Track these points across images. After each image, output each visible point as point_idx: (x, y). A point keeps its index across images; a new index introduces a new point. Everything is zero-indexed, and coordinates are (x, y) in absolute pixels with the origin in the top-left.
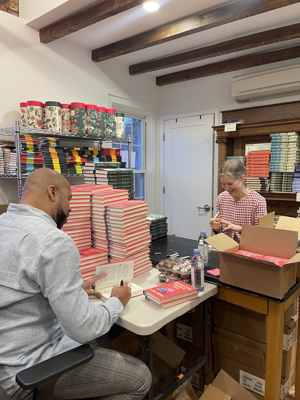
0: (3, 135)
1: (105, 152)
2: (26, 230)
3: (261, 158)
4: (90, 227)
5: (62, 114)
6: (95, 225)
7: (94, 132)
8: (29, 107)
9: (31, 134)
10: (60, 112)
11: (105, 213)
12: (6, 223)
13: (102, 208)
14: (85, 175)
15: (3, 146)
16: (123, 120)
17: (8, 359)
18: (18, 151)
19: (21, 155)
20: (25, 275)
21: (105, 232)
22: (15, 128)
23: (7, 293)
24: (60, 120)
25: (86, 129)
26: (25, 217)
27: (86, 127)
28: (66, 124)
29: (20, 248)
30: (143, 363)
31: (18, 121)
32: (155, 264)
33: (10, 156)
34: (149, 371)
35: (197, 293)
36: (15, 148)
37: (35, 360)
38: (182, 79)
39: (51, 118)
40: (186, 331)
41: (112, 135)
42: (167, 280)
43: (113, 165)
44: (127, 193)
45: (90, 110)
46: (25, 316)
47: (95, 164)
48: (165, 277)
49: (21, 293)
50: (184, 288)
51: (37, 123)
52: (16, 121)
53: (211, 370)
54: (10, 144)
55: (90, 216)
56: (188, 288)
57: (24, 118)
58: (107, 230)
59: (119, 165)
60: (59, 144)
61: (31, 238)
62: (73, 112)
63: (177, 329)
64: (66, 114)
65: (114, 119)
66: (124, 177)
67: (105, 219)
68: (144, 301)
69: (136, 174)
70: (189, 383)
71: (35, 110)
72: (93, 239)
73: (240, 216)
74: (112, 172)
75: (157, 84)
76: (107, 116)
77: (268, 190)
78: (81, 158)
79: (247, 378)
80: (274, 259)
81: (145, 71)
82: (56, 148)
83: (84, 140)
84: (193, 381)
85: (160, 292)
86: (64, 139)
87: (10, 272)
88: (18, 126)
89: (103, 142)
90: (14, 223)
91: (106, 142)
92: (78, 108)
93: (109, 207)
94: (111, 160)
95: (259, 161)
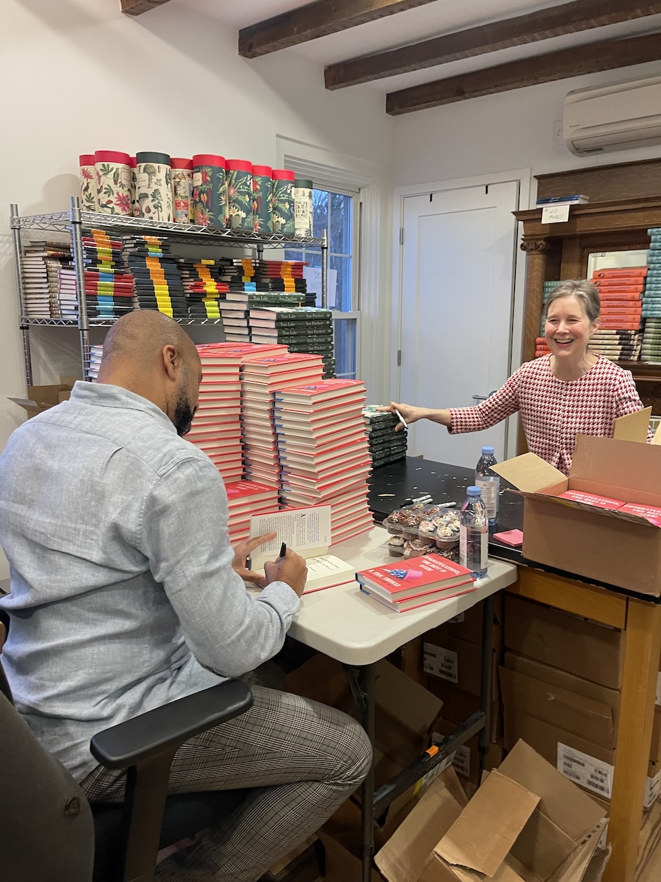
0: (44, 229)
1: (270, 270)
2: (117, 439)
3: (625, 284)
4: (240, 435)
5: (172, 181)
6: (249, 432)
7: (246, 224)
8: (99, 165)
9: (105, 228)
10: (168, 178)
11: (271, 407)
12: (70, 423)
13: (265, 394)
14: (226, 322)
15: (45, 254)
16: (310, 196)
17: (74, 705)
18: (78, 267)
19: (86, 276)
20: (117, 533)
21: (272, 447)
22: (71, 213)
23: (77, 570)
24: (170, 195)
25: (228, 217)
26: (113, 411)
27: (228, 212)
28: (182, 204)
29: (105, 476)
30: (355, 721)
31: (78, 198)
32: (379, 518)
33: (62, 276)
34: (367, 738)
35: (472, 582)
36: (72, 259)
37: (130, 708)
38: (445, 98)
39: (150, 192)
40: (445, 659)
41: (285, 230)
42: (407, 552)
43: (289, 300)
44: (320, 362)
45: (236, 173)
46: (111, 618)
47: (247, 297)
48: (402, 546)
49: (106, 570)
50: (443, 568)
51: (119, 202)
52: (73, 198)
53: (496, 739)
54: (59, 249)
55: (239, 412)
56: (451, 569)
57: (89, 191)
58: (276, 443)
59: (302, 298)
60: (167, 250)
61: (128, 457)
62: (198, 176)
63: (425, 656)
64: (183, 180)
65: (290, 194)
66: (313, 327)
67: (273, 418)
68: (356, 594)
69: (338, 321)
70: (449, 764)
71: (112, 173)
72: (245, 463)
73: (575, 414)
74: (285, 314)
75: (387, 111)
76: (275, 187)
77: (636, 358)
78: (216, 283)
79: (574, 761)
80: (646, 512)
81: (361, 79)
82: (161, 260)
83: (221, 243)
84: (456, 762)
85: (392, 577)
86: (179, 240)
87: (84, 526)
88: (76, 208)
89: (265, 246)
90: (90, 423)
91: (271, 247)
92: (210, 167)
93: (280, 393)
94: (282, 289)
95: (619, 292)
